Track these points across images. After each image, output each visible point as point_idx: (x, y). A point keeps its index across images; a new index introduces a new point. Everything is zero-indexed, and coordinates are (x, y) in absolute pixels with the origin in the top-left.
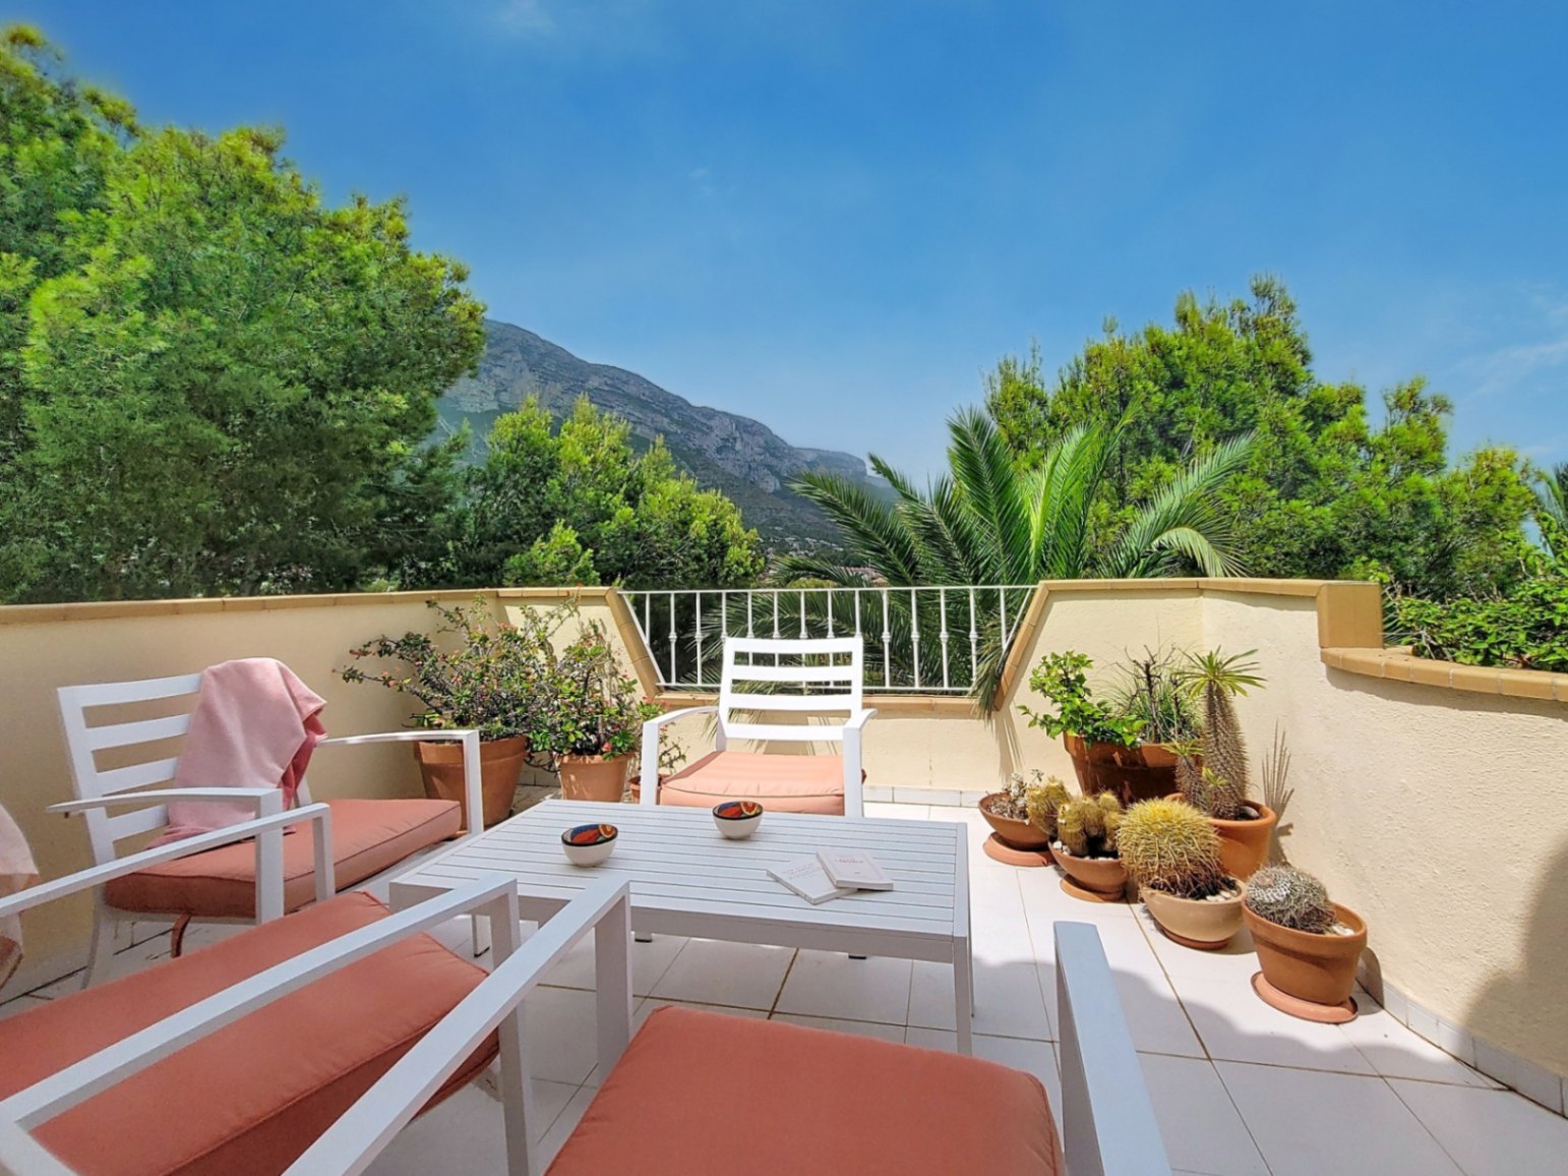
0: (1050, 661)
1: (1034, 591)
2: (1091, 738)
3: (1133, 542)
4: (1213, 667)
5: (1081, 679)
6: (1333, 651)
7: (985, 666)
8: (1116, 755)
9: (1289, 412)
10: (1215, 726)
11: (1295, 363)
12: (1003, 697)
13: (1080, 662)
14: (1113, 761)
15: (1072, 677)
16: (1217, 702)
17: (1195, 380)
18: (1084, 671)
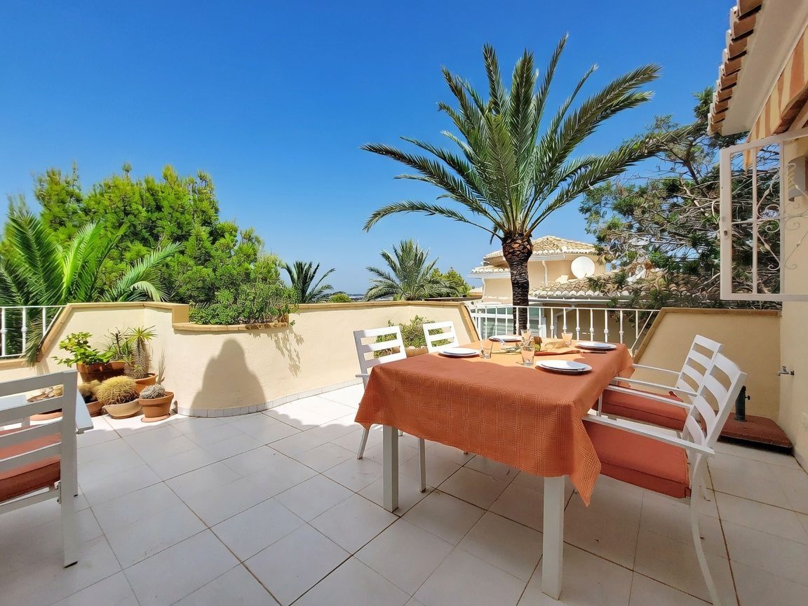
0: (70, 337)
1: (64, 308)
2: (89, 363)
3: (122, 285)
4: (140, 332)
5: (86, 342)
6: (176, 324)
7: (31, 344)
8: (101, 368)
9: (204, 232)
10: (139, 351)
11: (212, 212)
12: (43, 356)
13: (86, 335)
14: (100, 370)
15: (81, 342)
16: (141, 343)
17: (166, 210)
18: (88, 339)
